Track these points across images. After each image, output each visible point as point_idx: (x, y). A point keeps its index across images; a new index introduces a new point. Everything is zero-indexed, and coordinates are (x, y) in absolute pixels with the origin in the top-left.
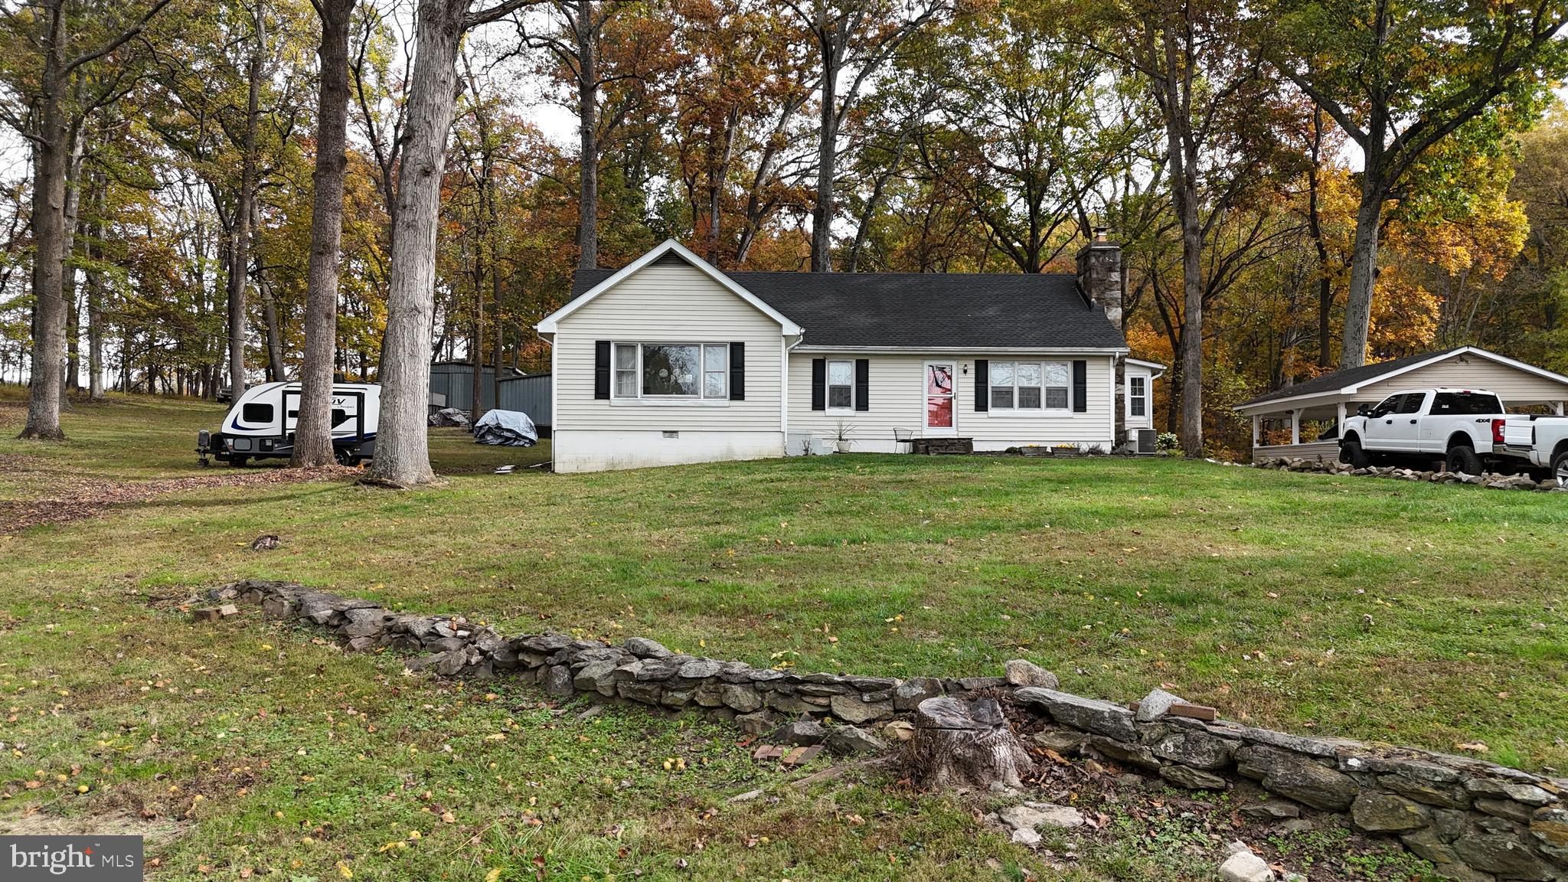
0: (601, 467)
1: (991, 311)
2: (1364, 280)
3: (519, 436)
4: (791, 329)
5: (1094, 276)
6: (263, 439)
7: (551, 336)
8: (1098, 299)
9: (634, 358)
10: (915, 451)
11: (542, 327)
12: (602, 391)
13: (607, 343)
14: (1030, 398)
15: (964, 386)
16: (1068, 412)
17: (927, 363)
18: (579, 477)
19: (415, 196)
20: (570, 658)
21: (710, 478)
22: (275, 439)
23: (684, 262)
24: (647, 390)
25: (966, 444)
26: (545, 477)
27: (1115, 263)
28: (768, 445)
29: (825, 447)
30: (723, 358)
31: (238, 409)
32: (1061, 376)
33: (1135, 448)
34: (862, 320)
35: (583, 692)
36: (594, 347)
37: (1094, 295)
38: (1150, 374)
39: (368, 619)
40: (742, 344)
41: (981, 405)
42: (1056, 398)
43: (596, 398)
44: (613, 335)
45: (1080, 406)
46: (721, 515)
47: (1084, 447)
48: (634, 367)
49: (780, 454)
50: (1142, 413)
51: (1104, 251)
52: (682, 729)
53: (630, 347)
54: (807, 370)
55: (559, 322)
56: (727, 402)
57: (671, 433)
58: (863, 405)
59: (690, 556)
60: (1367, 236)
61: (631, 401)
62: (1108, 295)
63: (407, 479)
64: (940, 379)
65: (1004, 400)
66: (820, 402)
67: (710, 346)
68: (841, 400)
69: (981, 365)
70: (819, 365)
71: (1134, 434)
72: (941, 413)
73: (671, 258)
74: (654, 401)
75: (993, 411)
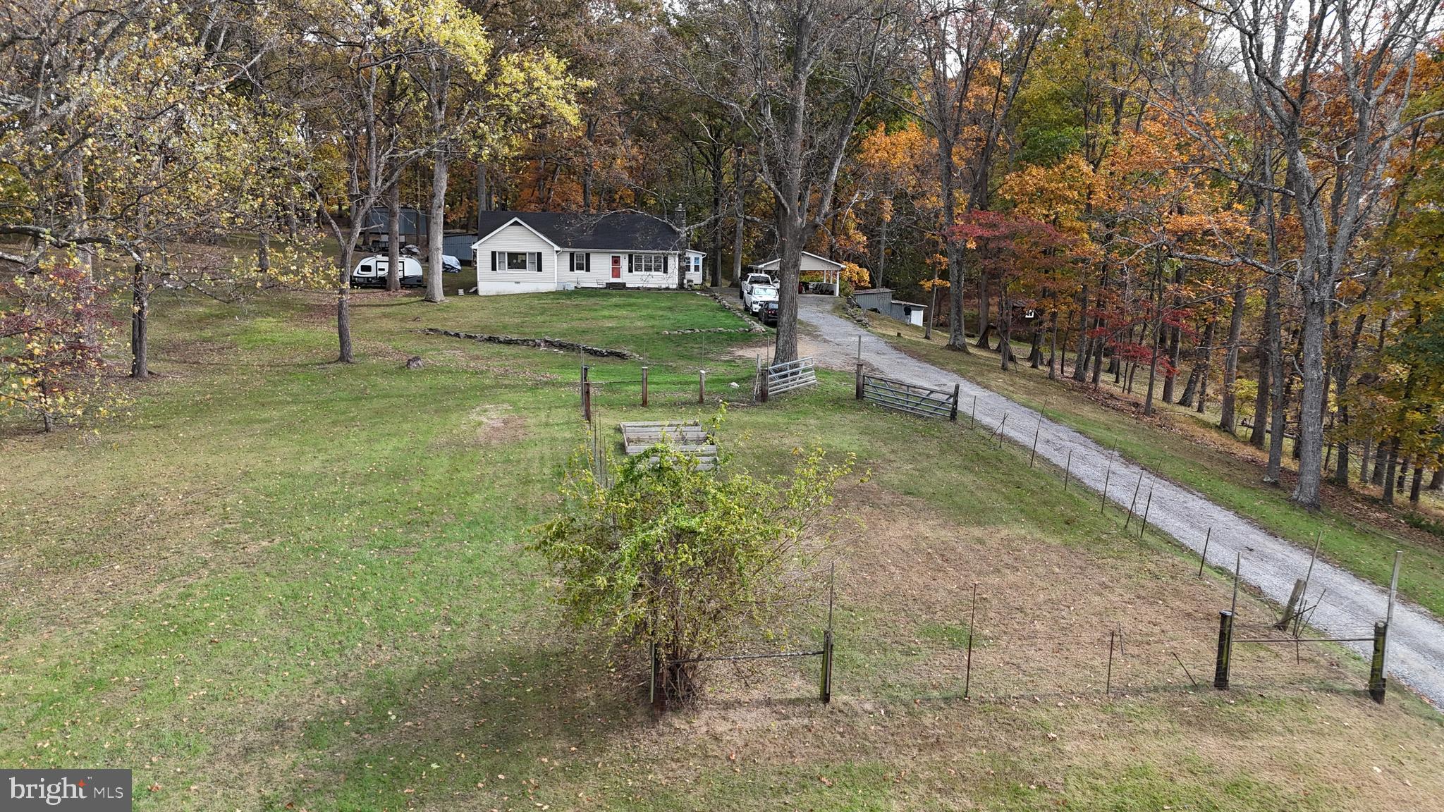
0: (495, 294)
1: (637, 234)
3: (453, 268)
4: (560, 248)
6: (368, 278)
7: (475, 250)
9: (504, 257)
10: (607, 286)
11: (473, 247)
12: (494, 268)
13: (496, 252)
14: (648, 268)
15: (624, 263)
16: (661, 273)
17: (611, 254)
18: (488, 298)
20: (498, 338)
22: (373, 278)
23: (521, 225)
24: (509, 268)
25: (623, 285)
26: (476, 298)
28: (552, 287)
29: (571, 287)
30: (535, 258)
31: (359, 267)
32: (659, 260)
33: (685, 287)
34: (589, 237)
35: (500, 342)
36: (491, 253)
39: (462, 334)
40: (541, 253)
41: (630, 271)
42: (657, 268)
43: (492, 271)
44: (497, 249)
45: (666, 272)
46: (526, 315)
47: (665, 286)
48: (504, 260)
49: (554, 291)
52: (511, 346)
53: (504, 253)
54: (568, 258)
55: (479, 245)
56: (535, 272)
57: (518, 283)
59: (517, 324)
61: (503, 272)
63: (438, 299)
64: (616, 261)
65: (638, 268)
66: (572, 269)
67: (530, 254)
68: (580, 268)
69: (630, 256)
70: (572, 255)
71: (685, 281)
72: (616, 273)
73: (516, 223)
74: (512, 271)
75: (635, 273)
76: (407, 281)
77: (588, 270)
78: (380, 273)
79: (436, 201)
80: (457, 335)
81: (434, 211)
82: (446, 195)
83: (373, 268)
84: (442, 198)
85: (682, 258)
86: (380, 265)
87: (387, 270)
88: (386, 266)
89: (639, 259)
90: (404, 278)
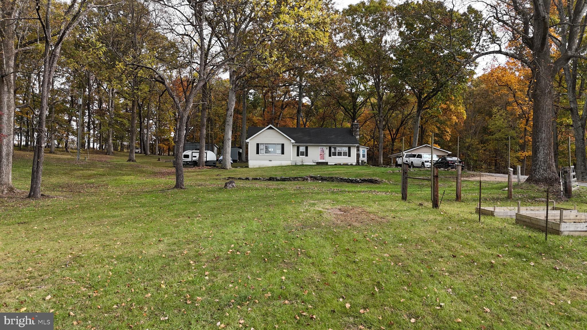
0: (258, 167)
1: (333, 137)
4: (293, 141)
5: (354, 130)
6: (187, 162)
7: (248, 142)
9: (264, 146)
10: (317, 164)
11: (247, 141)
13: (259, 144)
14: (340, 154)
15: (327, 152)
16: (347, 157)
17: (319, 147)
18: (255, 168)
19: (229, 120)
21: (280, 168)
22: (190, 162)
23: (273, 129)
24: (266, 153)
25: (326, 163)
26: (247, 169)
27: (358, 127)
28: (288, 163)
29: (299, 163)
30: (280, 146)
32: (346, 149)
33: (360, 164)
34: (307, 138)
35: (277, 180)
36: (256, 144)
37: (354, 134)
38: (366, 149)
39: (250, 178)
40: (284, 144)
41: (330, 156)
42: (345, 154)
43: (257, 154)
44: (260, 142)
45: (349, 156)
47: (349, 164)
48: (263, 148)
49: (291, 165)
50: (365, 157)
51: (356, 124)
53: (263, 144)
54: (296, 148)
55: (250, 140)
56: (281, 155)
57: (270, 161)
58: (307, 155)
61: (263, 155)
62: (356, 133)
63: (228, 168)
64: (322, 150)
65: (334, 154)
66: (298, 155)
67: (278, 145)
68: (302, 154)
69: (330, 147)
70: (298, 147)
71: (360, 162)
72: (322, 157)
73: (271, 128)
75: (332, 157)
76: (208, 164)
78: (194, 159)
79: (229, 112)
80: (247, 179)
81: (228, 118)
82: (234, 110)
83: (190, 157)
84: (232, 111)
85: (358, 149)
86: (194, 154)
87: (198, 157)
88: (197, 155)
89: (335, 149)
90: (207, 162)
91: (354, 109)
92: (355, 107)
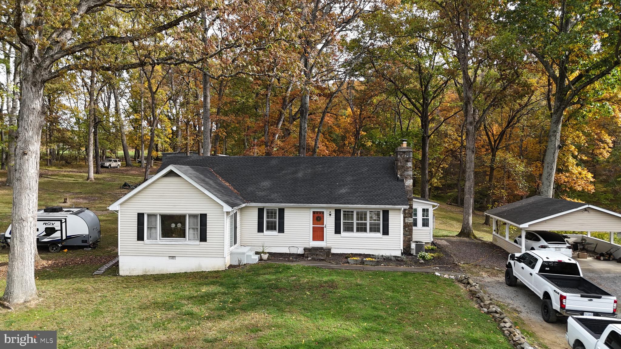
0: (141, 273)
1: (349, 181)
2: (553, 151)
4: (227, 208)
5: (399, 164)
7: (117, 211)
8: (401, 175)
9: (156, 221)
10: (304, 254)
12: (140, 237)
13: (143, 214)
14: (362, 226)
15: (329, 221)
16: (380, 235)
23: (177, 176)
24: (163, 236)
25: (327, 251)
27: (409, 158)
28: (218, 264)
30: (197, 222)
33: (414, 252)
36: (137, 216)
37: (399, 173)
38: (432, 207)
40: (206, 215)
41: (337, 231)
42: (374, 228)
43: (138, 240)
44: (146, 210)
45: (386, 232)
48: (156, 225)
50: (427, 225)
51: (404, 152)
53: (155, 215)
54: (255, 213)
55: (121, 204)
56: (198, 242)
57: (173, 257)
60: (555, 129)
61: (154, 242)
62: (406, 173)
64: (318, 218)
65: (349, 229)
66: (260, 229)
67: (191, 216)
68: (271, 227)
69: (338, 212)
70: (261, 211)
71: (413, 246)
72: (318, 234)
73: (171, 174)
74: (168, 241)
75: (343, 234)
77: (281, 230)
85: (410, 213)
89: (348, 214)
91: (425, 99)
92: (426, 96)
